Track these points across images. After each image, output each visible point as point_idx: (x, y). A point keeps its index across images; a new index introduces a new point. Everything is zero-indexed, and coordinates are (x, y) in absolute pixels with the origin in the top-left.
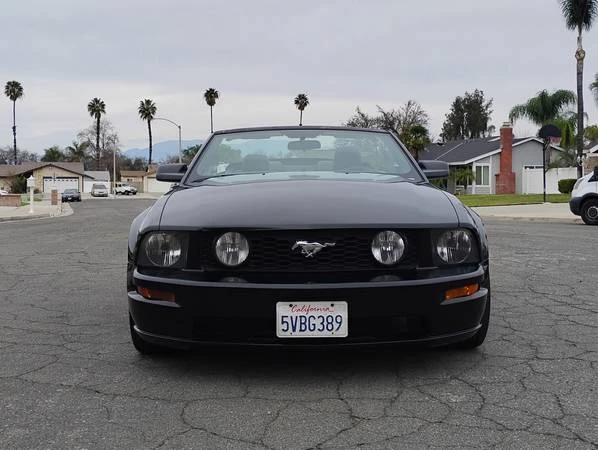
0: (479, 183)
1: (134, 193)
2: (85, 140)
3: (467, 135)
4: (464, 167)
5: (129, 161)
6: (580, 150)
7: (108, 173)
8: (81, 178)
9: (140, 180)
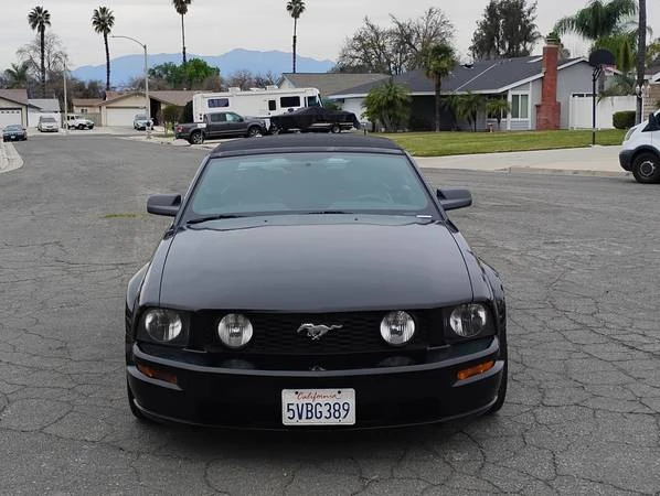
0: (515, 115)
1: (91, 127)
2: (27, 58)
3: (504, 48)
4: (497, 96)
5: (82, 84)
6: (641, 75)
7: (57, 101)
8: (24, 110)
9: (97, 110)
